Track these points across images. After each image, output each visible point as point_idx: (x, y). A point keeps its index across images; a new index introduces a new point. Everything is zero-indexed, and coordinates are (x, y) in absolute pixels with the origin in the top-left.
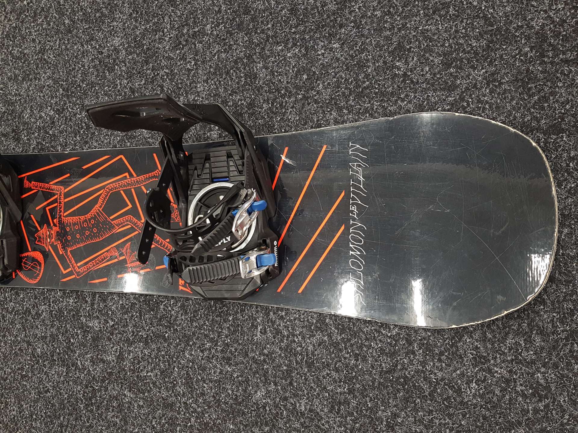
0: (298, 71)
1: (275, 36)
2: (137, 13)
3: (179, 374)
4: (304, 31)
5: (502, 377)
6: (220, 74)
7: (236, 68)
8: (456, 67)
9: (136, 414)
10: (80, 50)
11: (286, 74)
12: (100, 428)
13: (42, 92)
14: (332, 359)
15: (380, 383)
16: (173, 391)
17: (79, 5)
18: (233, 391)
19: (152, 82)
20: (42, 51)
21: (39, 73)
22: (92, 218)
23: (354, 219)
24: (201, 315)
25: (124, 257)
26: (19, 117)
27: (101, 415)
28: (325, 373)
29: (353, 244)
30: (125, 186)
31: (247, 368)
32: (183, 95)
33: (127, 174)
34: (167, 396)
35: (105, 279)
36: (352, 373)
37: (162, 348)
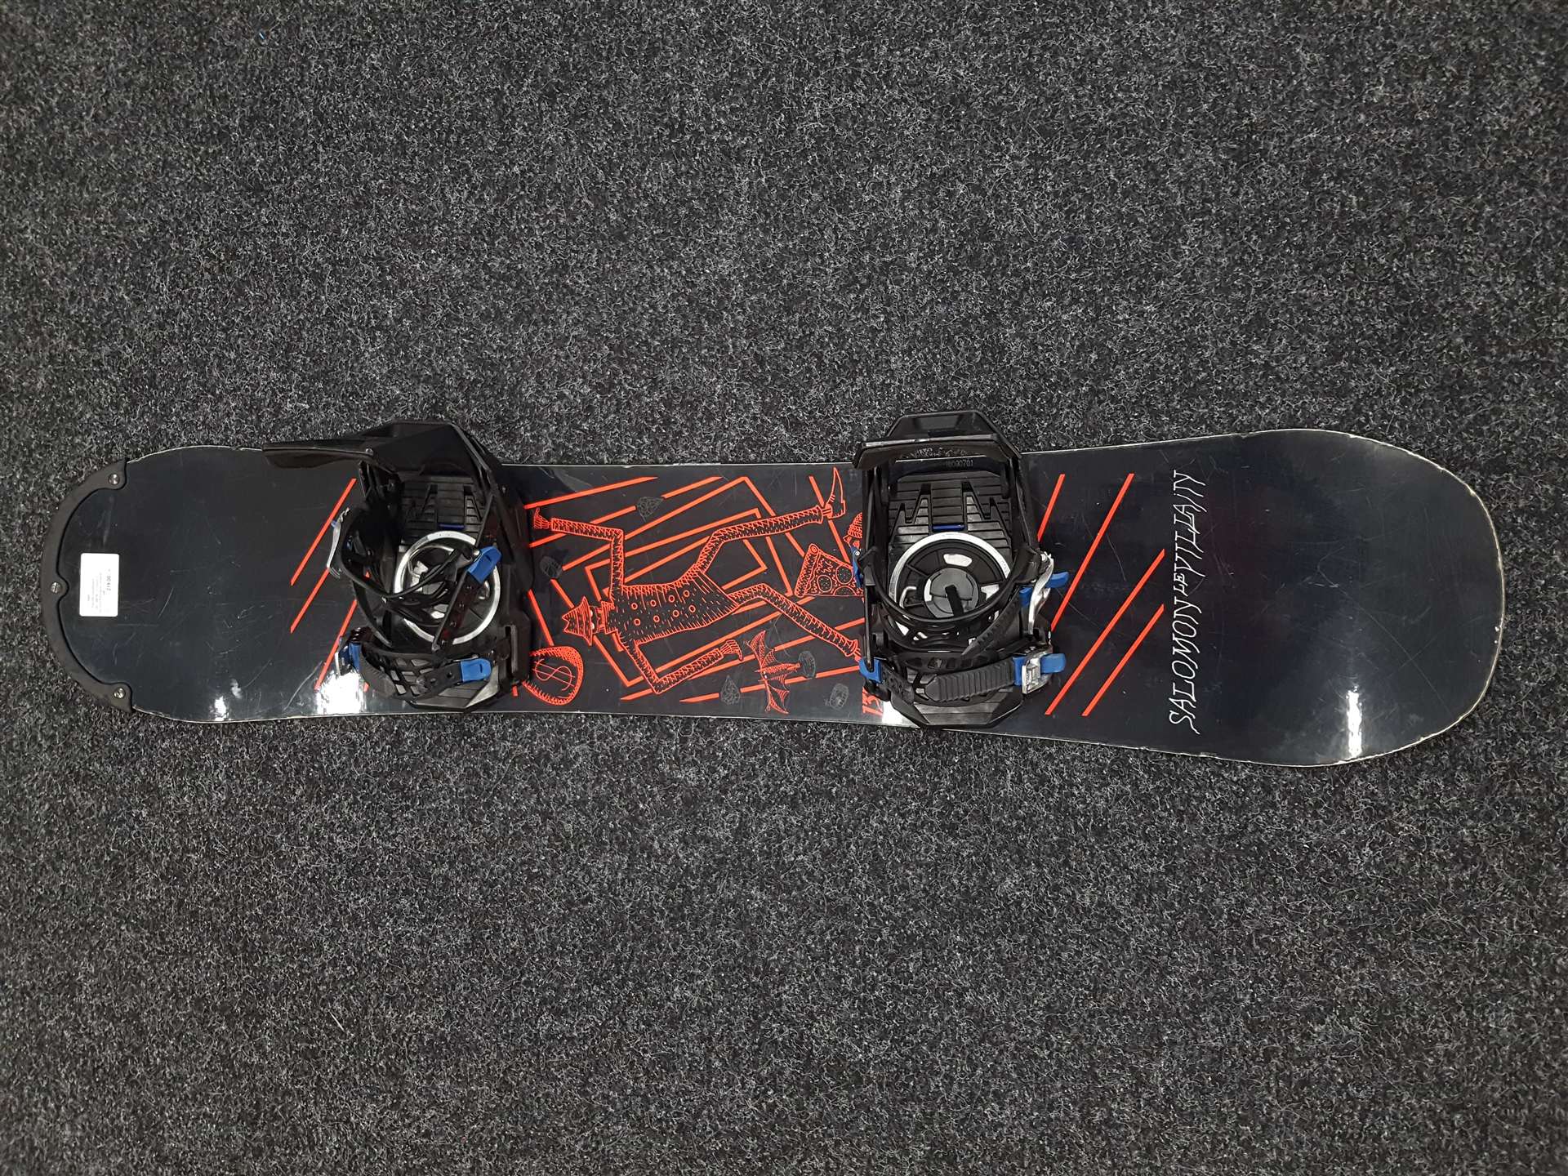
0: (1082, 345)
1: (1038, 283)
2: (768, 215)
3: (858, 855)
4: (1093, 279)
5: (1410, 836)
6: (934, 342)
7: (966, 333)
8: (1350, 360)
9: (773, 929)
10: (644, 275)
11: (1059, 349)
12: (700, 958)
13: (562, 348)
14: (1139, 821)
15: (1218, 855)
16: (847, 886)
17: (639, 187)
18: (960, 880)
19: (800, 347)
20: (563, 269)
21: (554, 311)
22: (685, 587)
23: (1180, 596)
24: (900, 755)
25: (752, 657)
26: (512, 393)
27: (703, 935)
28: (1126, 844)
29: (1177, 636)
30: (752, 531)
31: (986, 841)
32: (861, 373)
33: (756, 511)
34: (836, 894)
35: (716, 695)
36: (1172, 842)
37: (824, 813)
